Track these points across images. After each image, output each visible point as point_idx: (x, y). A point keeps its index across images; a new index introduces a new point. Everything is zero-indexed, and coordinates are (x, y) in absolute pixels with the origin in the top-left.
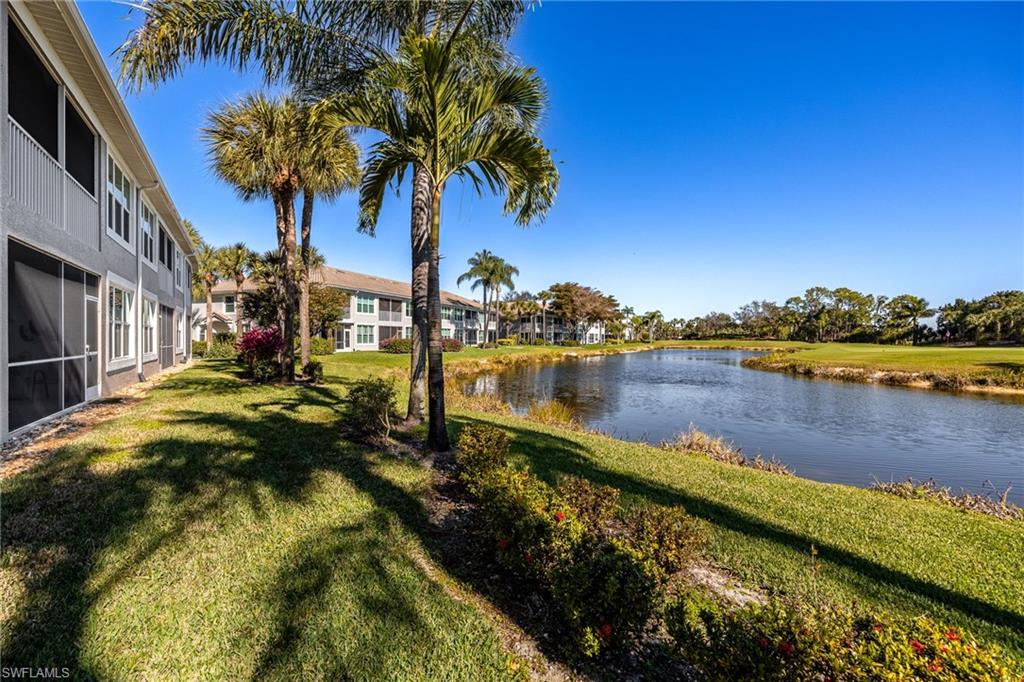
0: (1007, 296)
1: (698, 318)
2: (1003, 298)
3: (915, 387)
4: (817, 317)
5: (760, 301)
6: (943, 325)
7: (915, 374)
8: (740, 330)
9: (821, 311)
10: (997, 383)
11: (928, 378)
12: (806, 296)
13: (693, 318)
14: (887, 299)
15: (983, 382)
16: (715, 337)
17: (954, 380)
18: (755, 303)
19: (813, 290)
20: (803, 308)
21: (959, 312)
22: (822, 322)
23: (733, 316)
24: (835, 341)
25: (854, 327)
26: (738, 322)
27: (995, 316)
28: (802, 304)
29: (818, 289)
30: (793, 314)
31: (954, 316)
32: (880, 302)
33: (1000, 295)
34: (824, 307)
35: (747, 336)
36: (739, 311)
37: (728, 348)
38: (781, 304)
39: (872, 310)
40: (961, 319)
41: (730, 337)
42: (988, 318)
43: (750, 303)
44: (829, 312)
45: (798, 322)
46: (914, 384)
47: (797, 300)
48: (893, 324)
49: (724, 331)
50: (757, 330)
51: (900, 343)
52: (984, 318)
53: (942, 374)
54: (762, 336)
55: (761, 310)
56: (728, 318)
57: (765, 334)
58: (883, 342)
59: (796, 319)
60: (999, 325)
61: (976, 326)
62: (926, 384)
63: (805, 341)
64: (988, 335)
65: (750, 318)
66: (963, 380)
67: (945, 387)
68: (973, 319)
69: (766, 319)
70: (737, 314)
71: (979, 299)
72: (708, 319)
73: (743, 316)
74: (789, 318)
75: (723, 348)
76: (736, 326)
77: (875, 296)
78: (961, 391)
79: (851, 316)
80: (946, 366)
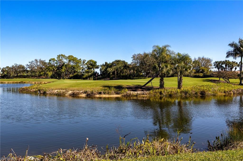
0: (118, 62)
1: (8, 67)
2: (117, 62)
3: (81, 97)
4: (61, 68)
5: (38, 60)
6: (102, 72)
7: (81, 91)
8: (29, 74)
9: (63, 65)
10: (104, 93)
11: (85, 92)
12: (57, 58)
13: (5, 67)
14: (86, 61)
15: (100, 93)
16: (17, 77)
17: (92, 93)
18: (36, 60)
19: (60, 55)
20: (56, 63)
21: (106, 67)
22: (63, 70)
23: (25, 66)
24: (68, 78)
25: (75, 72)
26: (28, 69)
27: (115, 69)
28: (55, 62)
29: (62, 55)
30: (52, 66)
31: (104, 68)
32: (84, 62)
33: (116, 61)
34: (64, 63)
35: (32, 76)
36: (29, 64)
37: (22, 82)
38: (47, 61)
39: (81, 65)
40: (106, 70)
41: (25, 77)
42: (113, 69)
43: (34, 60)
44: (66, 65)
45: (54, 70)
46: (81, 95)
47: (53, 60)
48: (87, 71)
49: (22, 74)
50: (37, 74)
51: (89, 79)
52: (112, 69)
53: (89, 90)
54: (40, 76)
55: (39, 64)
56: (23, 67)
57: (41, 75)
58: (84, 79)
59: (53, 68)
60: (116, 72)
61: (110, 72)
62: (84, 95)
63: (57, 79)
64: (113, 76)
65: (34, 67)
66: (95, 93)
67: (90, 96)
68: (109, 69)
69: (41, 68)
70: (27, 65)
71: (111, 62)
72: (13, 68)
73: (31, 67)
74: (51, 68)
75: (20, 83)
76: (27, 71)
77: (82, 60)
78: (94, 97)
79: (74, 67)
80: (92, 87)
